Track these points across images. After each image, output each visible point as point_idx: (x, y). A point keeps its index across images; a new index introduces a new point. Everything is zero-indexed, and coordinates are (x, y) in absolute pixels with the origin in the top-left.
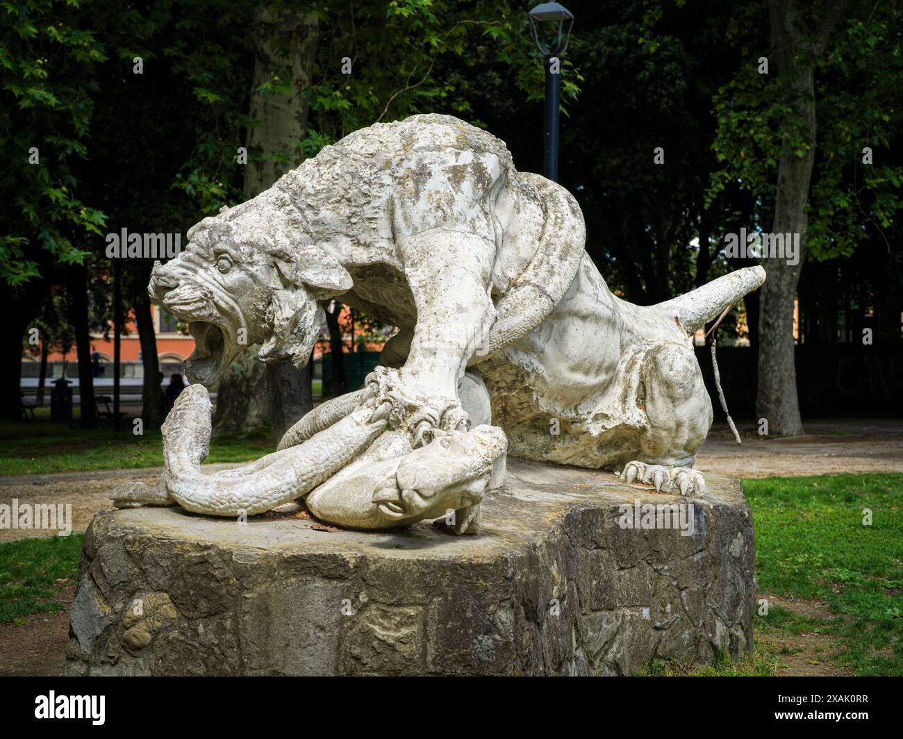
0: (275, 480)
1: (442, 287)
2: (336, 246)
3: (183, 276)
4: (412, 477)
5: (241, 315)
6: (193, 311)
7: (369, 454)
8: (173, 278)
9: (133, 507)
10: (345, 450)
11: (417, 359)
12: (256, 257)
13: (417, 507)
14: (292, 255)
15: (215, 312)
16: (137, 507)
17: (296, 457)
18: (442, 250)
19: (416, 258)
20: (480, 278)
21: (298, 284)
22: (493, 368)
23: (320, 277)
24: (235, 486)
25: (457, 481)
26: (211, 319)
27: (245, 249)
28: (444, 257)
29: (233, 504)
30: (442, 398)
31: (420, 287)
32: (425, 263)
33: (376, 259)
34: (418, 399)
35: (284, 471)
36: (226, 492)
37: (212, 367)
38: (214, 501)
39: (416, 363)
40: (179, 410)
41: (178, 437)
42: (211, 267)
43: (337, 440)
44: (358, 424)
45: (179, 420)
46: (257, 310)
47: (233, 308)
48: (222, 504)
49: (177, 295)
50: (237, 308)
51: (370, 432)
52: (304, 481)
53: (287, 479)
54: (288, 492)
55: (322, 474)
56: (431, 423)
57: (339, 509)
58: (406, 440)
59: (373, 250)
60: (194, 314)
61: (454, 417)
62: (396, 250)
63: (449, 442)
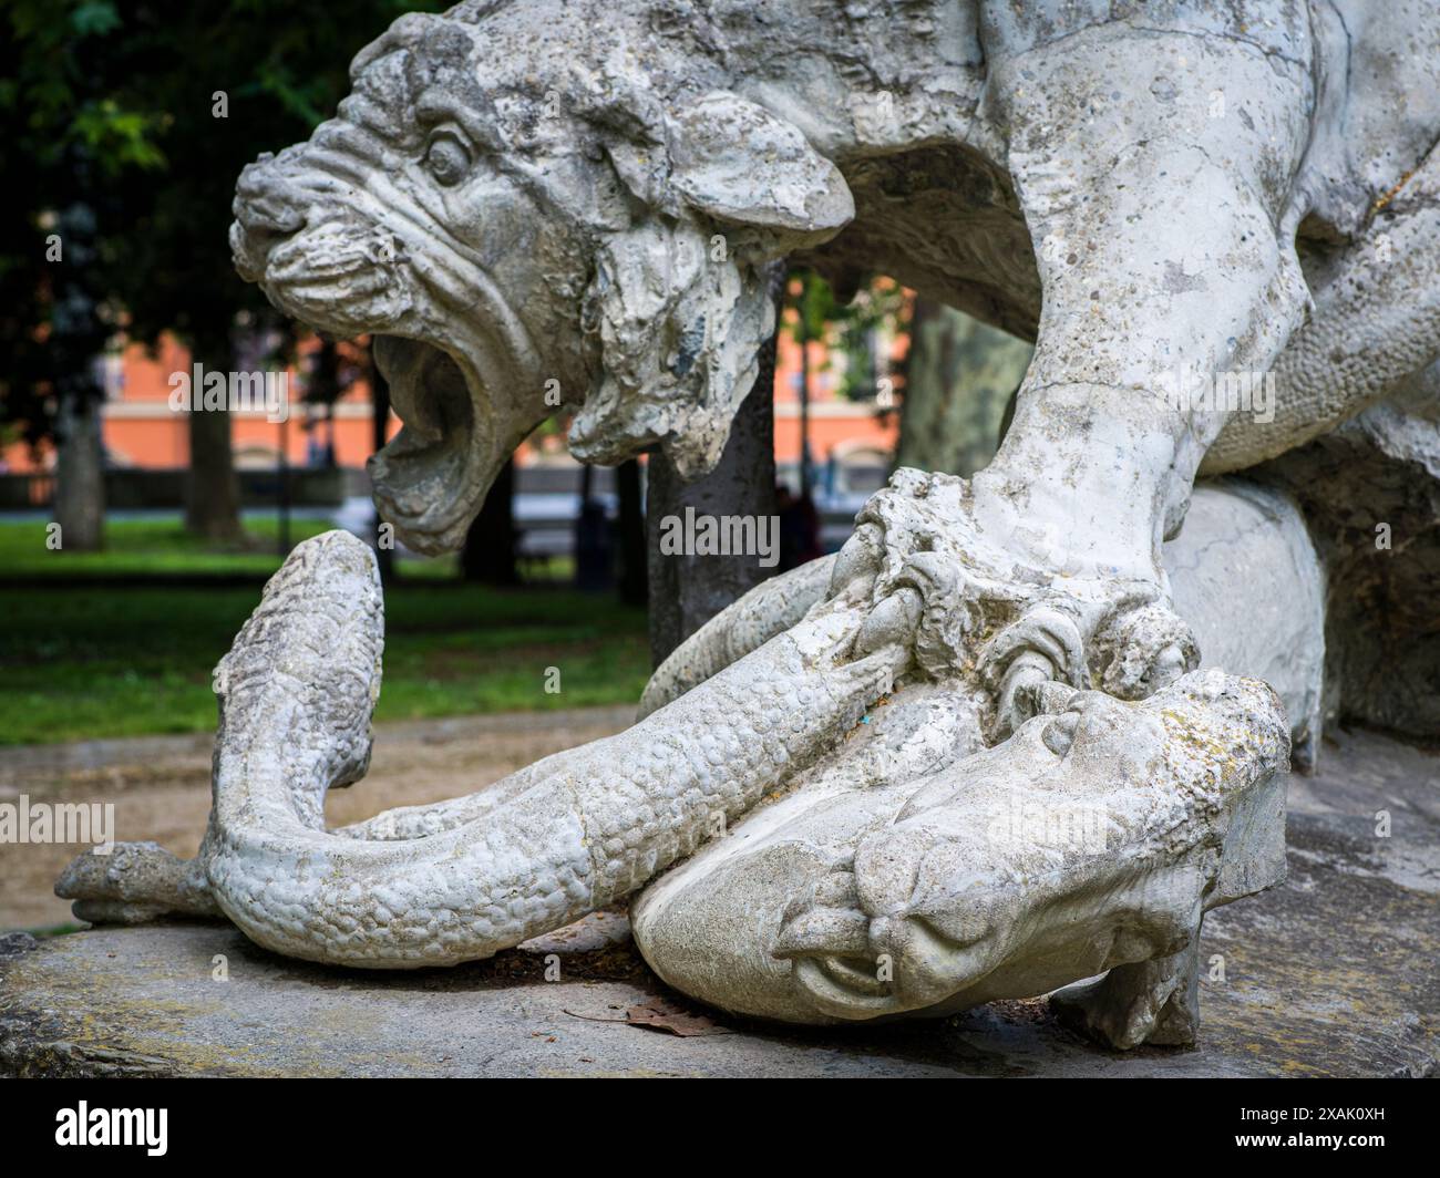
0: (517, 853)
1: (1123, 212)
2: (803, 95)
3: (320, 196)
4: (908, 871)
5: (509, 317)
6: (347, 301)
7: (844, 762)
8: (286, 200)
9: (121, 924)
10: (755, 752)
11: (1025, 444)
12: (543, 132)
13: (926, 977)
14: (649, 121)
15: (423, 304)
16: (136, 924)
17: (591, 773)
18: (1128, 93)
19: (1043, 120)
20: (1253, 179)
21: (673, 211)
22: (1331, 472)
23: (743, 188)
24: (385, 873)
25: (1083, 878)
26: (413, 328)
27: (515, 106)
28: (1135, 115)
29: (378, 932)
30: (1100, 571)
31: (1053, 211)
32: (1072, 135)
33: (925, 131)
34: (1018, 574)
35: (549, 822)
36: (356, 891)
37: (447, 476)
38: (320, 920)
39: (1023, 457)
40: (270, 613)
41: (254, 700)
42: (411, 166)
43: (733, 718)
44: (807, 663)
45: (266, 647)
46: (557, 298)
47: (478, 293)
48: (344, 929)
49: (299, 253)
50: (492, 291)
51: (846, 690)
52: (611, 855)
53: (557, 850)
54: (558, 895)
55: (677, 831)
56: (1049, 657)
57: (707, 958)
58: (966, 716)
59: (920, 103)
60: (351, 309)
61: (1139, 635)
62: (988, 99)
63: (1071, 733)
